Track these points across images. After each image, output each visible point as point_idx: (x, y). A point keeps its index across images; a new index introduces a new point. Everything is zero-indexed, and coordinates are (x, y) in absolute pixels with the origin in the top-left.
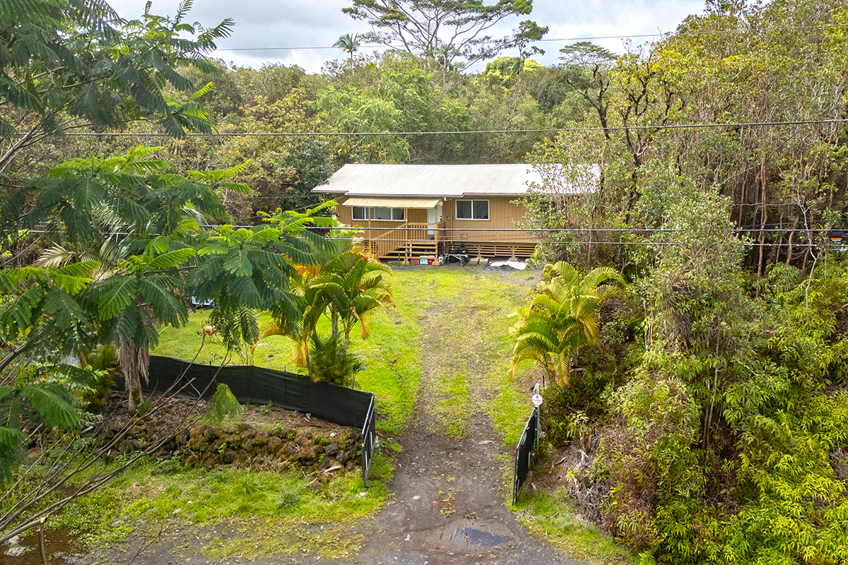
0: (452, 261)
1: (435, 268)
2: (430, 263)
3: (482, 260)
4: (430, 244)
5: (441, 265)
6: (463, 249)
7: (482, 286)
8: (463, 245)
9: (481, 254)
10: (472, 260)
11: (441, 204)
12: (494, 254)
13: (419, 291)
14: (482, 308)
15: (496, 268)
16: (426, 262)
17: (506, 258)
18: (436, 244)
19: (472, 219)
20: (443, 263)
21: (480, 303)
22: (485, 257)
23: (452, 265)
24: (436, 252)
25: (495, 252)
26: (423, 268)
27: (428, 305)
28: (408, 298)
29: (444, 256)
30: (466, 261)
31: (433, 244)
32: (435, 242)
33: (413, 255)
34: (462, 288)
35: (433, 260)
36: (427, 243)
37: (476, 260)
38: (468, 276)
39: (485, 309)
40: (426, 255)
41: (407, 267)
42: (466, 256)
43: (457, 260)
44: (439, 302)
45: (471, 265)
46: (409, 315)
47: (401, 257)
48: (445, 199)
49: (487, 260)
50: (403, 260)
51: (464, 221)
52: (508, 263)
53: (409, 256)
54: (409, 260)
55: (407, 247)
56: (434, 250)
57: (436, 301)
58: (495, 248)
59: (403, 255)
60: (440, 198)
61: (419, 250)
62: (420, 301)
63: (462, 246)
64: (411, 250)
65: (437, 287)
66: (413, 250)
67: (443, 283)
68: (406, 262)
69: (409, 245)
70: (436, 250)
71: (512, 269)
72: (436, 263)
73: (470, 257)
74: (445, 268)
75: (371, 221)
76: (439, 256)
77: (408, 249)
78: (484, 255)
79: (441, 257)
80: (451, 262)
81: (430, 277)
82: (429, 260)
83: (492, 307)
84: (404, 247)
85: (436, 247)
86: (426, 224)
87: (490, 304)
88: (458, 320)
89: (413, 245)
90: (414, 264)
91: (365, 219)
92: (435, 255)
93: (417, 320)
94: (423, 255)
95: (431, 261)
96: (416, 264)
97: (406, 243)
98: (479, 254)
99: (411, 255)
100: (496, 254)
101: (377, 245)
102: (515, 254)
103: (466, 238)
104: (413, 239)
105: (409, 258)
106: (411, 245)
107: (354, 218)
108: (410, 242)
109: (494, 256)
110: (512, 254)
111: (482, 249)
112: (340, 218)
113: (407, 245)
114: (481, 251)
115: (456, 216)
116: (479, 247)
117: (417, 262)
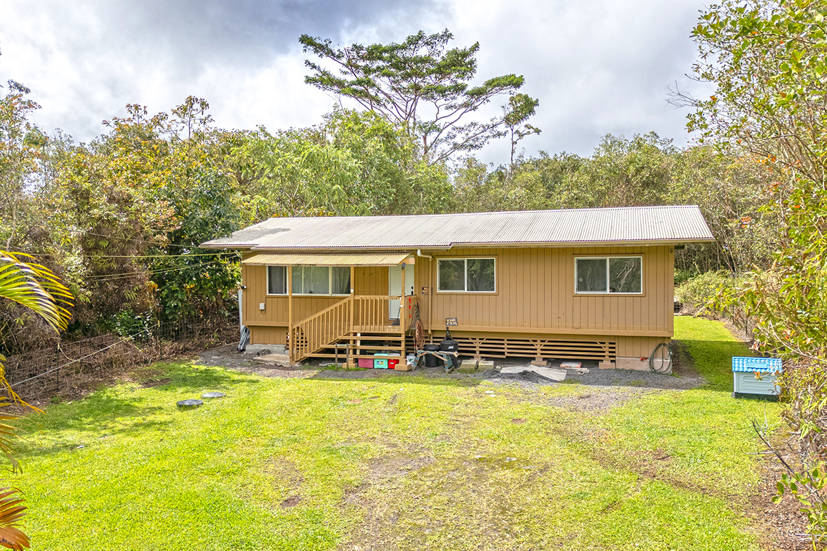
0: (430, 363)
1: (400, 375)
2: (391, 367)
3: (482, 363)
4: (392, 332)
5: (410, 370)
6: (449, 342)
7: (492, 410)
8: (449, 336)
9: (481, 352)
10: (465, 363)
11: (412, 261)
12: (503, 353)
13: (362, 417)
14: (503, 463)
15: (511, 376)
16: (385, 365)
17: (527, 361)
18: (402, 332)
19: (466, 291)
20: (414, 366)
21: (493, 449)
22: (487, 359)
23: (430, 370)
24: (402, 347)
25: (506, 350)
26: (378, 375)
27: (375, 450)
28: (334, 434)
29: (416, 355)
30: (455, 363)
31: (396, 332)
32: (401, 329)
33: (363, 352)
34: (451, 413)
35: (397, 361)
36: (388, 332)
37: (473, 362)
38: (461, 390)
39: (510, 466)
40: (386, 352)
41: (350, 373)
42: (456, 354)
43: (439, 363)
44: (399, 443)
45: (464, 371)
46: (324, 478)
47: (340, 356)
48: (419, 253)
49: (491, 363)
50: (344, 360)
51: (451, 294)
52: (531, 368)
53: (355, 352)
54: (356, 360)
55: (351, 337)
56: (398, 343)
57: (393, 441)
58: (505, 342)
59: (345, 351)
60: (412, 251)
61: (373, 342)
62: (358, 440)
63: (448, 338)
64: (358, 344)
65: (399, 410)
66: (363, 343)
67: (412, 401)
68: (349, 364)
69: (355, 334)
70: (403, 344)
71: (540, 378)
72: (401, 366)
73: (461, 358)
74: (418, 375)
75: (293, 297)
76: (407, 354)
77: (355, 341)
78: (487, 354)
79: (412, 357)
80: (428, 365)
81: (387, 389)
82: (389, 361)
83: (527, 462)
84: (347, 338)
85: (402, 338)
86: (386, 297)
87: (518, 453)
88: (444, 497)
89: (362, 335)
90: (363, 369)
91: (288, 294)
92: (399, 352)
93: (340, 493)
94: (380, 351)
95: (392, 364)
96: (366, 368)
97: (351, 331)
98: (478, 352)
99: (358, 352)
100: (508, 353)
101: (302, 334)
102: (542, 354)
103: (455, 325)
104: (363, 324)
105: (355, 356)
106: (359, 335)
107: (269, 293)
108: (357, 329)
109: (504, 357)
110: (536, 354)
111: (483, 343)
112: (248, 293)
113: (352, 335)
114: (480, 347)
115: (438, 286)
116: (477, 340)
117: (369, 364)
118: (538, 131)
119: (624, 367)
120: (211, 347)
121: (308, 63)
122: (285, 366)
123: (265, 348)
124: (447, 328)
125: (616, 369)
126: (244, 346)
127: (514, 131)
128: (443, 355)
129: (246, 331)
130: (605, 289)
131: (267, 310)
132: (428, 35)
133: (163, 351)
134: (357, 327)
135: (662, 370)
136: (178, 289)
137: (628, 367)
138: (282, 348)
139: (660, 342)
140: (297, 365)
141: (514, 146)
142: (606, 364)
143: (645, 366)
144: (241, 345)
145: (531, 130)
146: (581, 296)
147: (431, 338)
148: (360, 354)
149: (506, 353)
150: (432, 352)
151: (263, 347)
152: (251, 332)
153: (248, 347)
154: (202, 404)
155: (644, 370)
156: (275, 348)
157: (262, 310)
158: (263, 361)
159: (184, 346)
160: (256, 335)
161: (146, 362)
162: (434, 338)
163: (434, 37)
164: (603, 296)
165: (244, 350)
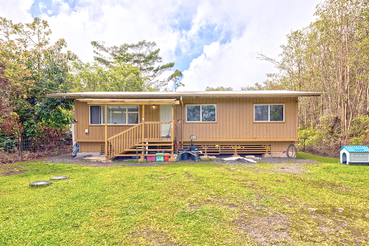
3: (211, 157)
4: (166, 141)
5: (176, 161)
6: (195, 147)
11: (178, 103)
12: (218, 152)
16: (162, 159)
17: (230, 155)
18: (172, 141)
19: (201, 121)
20: (178, 159)
24: (172, 149)
25: (220, 151)
26: (160, 163)
31: (169, 141)
32: (171, 139)
33: (149, 152)
35: (170, 157)
36: (164, 141)
37: (203, 157)
41: (144, 164)
43: (192, 156)
47: (137, 155)
48: (181, 99)
49: (215, 157)
50: (139, 157)
51: (193, 123)
53: (145, 153)
54: (146, 157)
55: (143, 145)
56: (170, 147)
59: (140, 152)
60: (178, 98)
64: (147, 148)
66: (149, 147)
68: (142, 159)
69: (145, 143)
70: (173, 147)
71: (249, 162)
72: (172, 159)
74: (180, 162)
75: (108, 126)
76: (175, 153)
77: (145, 147)
78: (210, 153)
82: (164, 157)
84: (140, 145)
85: (172, 144)
89: (149, 143)
90: (150, 160)
91: (102, 124)
92: (170, 152)
94: (159, 152)
95: (166, 159)
96: (152, 161)
97: (143, 141)
98: (206, 152)
99: (147, 153)
100: (221, 152)
101: (111, 146)
102: (237, 152)
103: (196, 139)
104: (149, 137)
105: (145, 155)
106: (147, 143)
107: (91, 124)
108: (146, 140)
109: (219, 154)
110: (234, 152)
111: (209, 148)
112: (78, 124)
113: (143, 143)
114: (207, 150)
115: (186, 119)
116: (206, 146)
117: (153, 159)
118: (184, 85)
119: (275, 156)
120: (55, 155)
121: (95, 52)
122: (103, 162)
123: (88, 154)
124: (192, 140)
125: (272, 157)
126: (76, 154)
127: (176, 84)
128: (194, 153)
129: (76, 146)
130: (268, 120)
131: (90, 133)
132: (147, 42)
133: (23, 157)
134: (146, 139)
135: (292, 157)
136: (34, 122)
137: (277, 156)
138: (99, 154)
139: (290, 144)
140: (110, 161)
141: (176, 89)
142: (267, 155)
143: (285, 155)
144: (74, 153)
145: (181, 85)
146: (256, 123)
147: (182, 146)
148: (148, 154)
149: (220, 152)
150: (188, 152)
151: (87, 154)
152: (80, 146)
153: (78, 154)
154: (52, 183)
155: (284, 157)
156: (95, 154)
157: (86, 133)
158: (90, 159)
159: (38, 154)
160: (82, 148)
161: (11, 162)
162: (184, 146)
163: (149, 43)
164: (267, 123)
165: (75, 156)
